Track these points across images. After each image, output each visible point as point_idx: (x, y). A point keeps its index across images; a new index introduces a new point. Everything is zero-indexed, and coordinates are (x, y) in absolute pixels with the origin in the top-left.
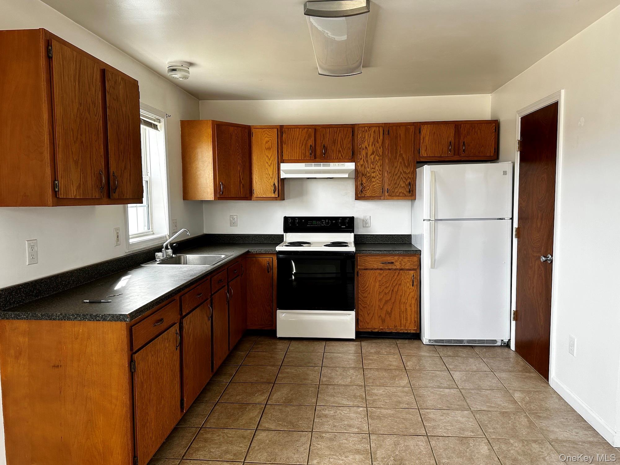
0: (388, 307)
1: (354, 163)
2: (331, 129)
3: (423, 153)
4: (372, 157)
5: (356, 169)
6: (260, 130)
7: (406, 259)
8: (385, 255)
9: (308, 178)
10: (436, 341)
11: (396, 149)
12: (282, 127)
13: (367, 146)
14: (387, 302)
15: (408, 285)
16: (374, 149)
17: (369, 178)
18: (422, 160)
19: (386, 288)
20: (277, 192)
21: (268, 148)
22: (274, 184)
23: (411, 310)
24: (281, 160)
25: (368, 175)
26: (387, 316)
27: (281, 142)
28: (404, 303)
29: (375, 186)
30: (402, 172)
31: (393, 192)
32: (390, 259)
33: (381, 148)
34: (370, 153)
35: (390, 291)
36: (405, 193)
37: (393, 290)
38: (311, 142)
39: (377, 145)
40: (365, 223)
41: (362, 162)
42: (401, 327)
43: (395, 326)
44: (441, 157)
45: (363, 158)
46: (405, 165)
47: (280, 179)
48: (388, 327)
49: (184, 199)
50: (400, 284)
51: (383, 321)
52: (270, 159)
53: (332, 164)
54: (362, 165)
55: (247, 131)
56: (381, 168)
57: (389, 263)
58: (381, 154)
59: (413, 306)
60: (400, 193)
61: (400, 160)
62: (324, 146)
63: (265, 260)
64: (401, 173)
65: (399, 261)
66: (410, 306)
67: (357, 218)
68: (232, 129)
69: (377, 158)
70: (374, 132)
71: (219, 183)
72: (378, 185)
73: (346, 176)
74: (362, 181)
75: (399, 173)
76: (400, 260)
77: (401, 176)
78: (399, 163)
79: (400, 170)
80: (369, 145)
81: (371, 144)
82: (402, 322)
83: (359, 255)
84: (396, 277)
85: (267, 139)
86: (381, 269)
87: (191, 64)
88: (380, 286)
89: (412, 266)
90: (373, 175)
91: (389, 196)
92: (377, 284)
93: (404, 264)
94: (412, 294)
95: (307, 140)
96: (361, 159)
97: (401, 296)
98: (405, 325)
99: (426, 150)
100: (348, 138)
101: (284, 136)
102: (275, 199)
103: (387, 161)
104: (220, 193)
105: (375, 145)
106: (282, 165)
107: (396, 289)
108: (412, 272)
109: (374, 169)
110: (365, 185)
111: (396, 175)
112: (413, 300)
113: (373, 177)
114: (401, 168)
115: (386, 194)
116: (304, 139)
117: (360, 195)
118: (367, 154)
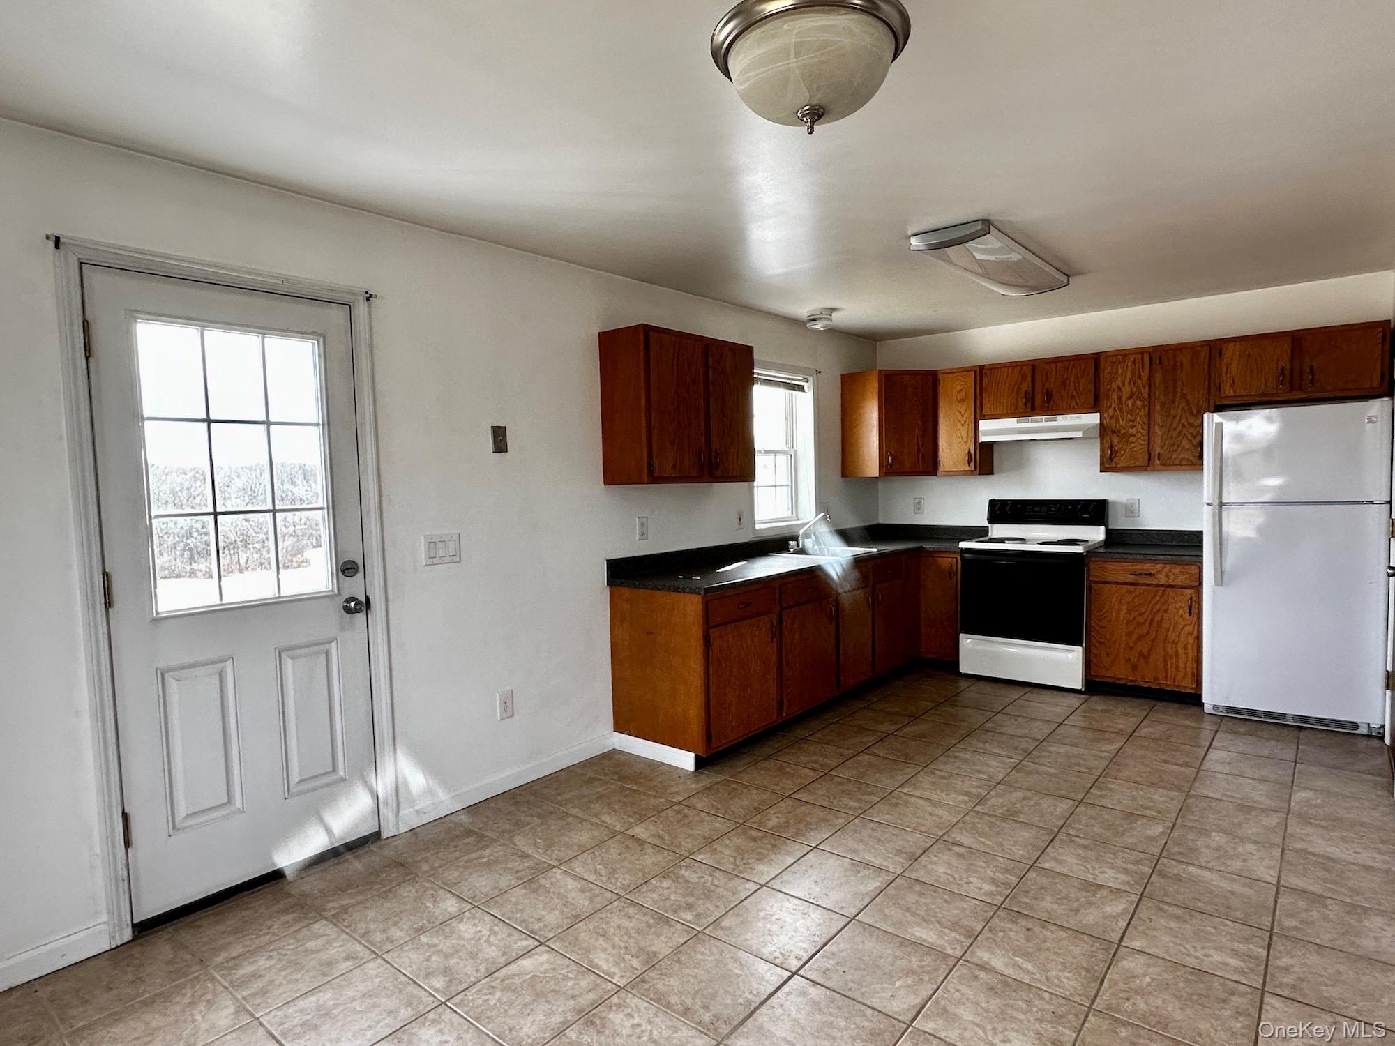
0: (1144, 647)
1: (1098, 414)
2: (1058, 364)
3: (1228, 391)
4: (1130, 402)
5: (1101, 423)
6: (951, 375)
7: (1177, 570)
8: (1139, 562)
9: (1031, 440)
10: (1229, 710)
11: (1175, 387)
12: (982, 367)
13: (1121, 385)
14: (1140, 638)
15: (1181, 612)
16: (1134, 390)
17: (1125, 437)
18: (1226, 402)
19: (1140, 615)
20: (973, 464)
21: (961, 400)
22: (969, 452)
23: (1186, 654)
24: (979, 415)
25: (1123, 431)
26: (1142, 661)
27: (981, 390)
28: (1173, 641)
29: (1135, 449)
30: (1186, 424)
31: (1169, 458)
32: (1146, 567)
33: (1147, 387)
34: (1125, 396)
35: (1146, 620)
36: (1192, 459)
37: (1152, 620)
38: (1026, 386)
39: (1139, 382)
40: (1131, 511)
41: (1111, 412)
42: (1166, 680)
43: (1156, 679)
44: (1263, 395)
45: (1113, 405)
46: (1191, 412)
47: (978, 444)
48: (1143, 678)
49: (842, 476)
50: (1166, 611)
51: (1135, 668)
52: (963, 416)
53: (1060, 417)
54: (1111, 417)
55: (931, 377)
56: (1146, 420)
57: (1146, 574)
58: (1146, 396)
59: (1189, 647)
60: (1182, 459)
61: (1183, 404)
62: (1047, 390)
63: (946, 561)
64: (1184, 426)
65: (1164, 573)
66: (1185, 648)
67: (1115, 503)
68: (907, 378)
69: (1139, 403)
70: (1134, 362)
71: (887, 452)
72: (1140, 447)
73: (1079, 434)
74: (1111, 441)
75: (1180, 427)
76: (1166, 570)
77: (1185, 431)
78: (1179, 411)
79: (1182, 421)
80: (1124, 385)
81: (1127, 383)
82: (1169, 674)
83: (1093, 559)
84: (1158, 598)
85: (959, 387)
86: (1132, 584)
87: (833, 310)
88: (1129, 612)
89: (1188, 581)
90: (1131, 431)
91: (1161, 465)
92: (1124, 608)
93: (1172, 577)
94: (1187, 628)
95: (1021, 384)
96: (1110, 407)
97: (1168, 630)
98: (1174, 679)
99: (1232, 385)
100: (1088, 375)
101: (985, 380)
102: (970, 473)
103: (1158, 408)
104: (887, 466)
105: (1134, 384)
106: (981, 422)
107: (1158, 618)
108: (1189, 592)
109: (1133, 421)
110: (1116, 448)
111: (1175, 429)
112: (1189, 638)
113: (1133, 435)
114: (1184, 416)
115: (1158, 462)
116: (1016, 383)
117: (1109, 464)
118: (1120, 398)
